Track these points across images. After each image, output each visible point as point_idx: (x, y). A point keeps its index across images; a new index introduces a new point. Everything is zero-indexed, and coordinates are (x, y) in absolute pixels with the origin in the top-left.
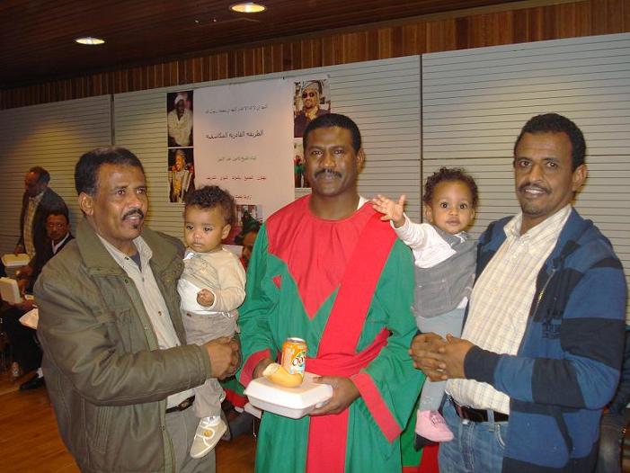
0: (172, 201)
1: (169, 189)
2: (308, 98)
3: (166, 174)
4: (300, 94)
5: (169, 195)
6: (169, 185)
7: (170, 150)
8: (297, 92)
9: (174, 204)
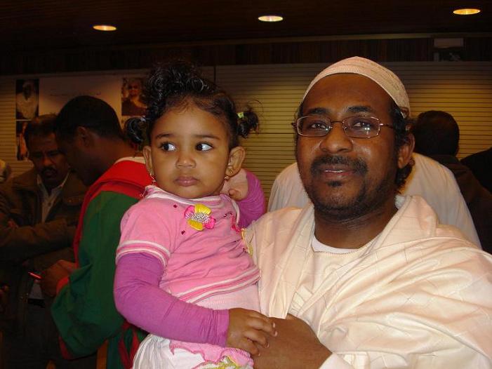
0: (19, 159)
1: (16, 151)
2: (133, 89)
3: (15, 140)
4: (127, 86)
5: (16, 155)
6: (16, 147)
7: (18, 122)
8: (124, 85)
9: (21, 162)
